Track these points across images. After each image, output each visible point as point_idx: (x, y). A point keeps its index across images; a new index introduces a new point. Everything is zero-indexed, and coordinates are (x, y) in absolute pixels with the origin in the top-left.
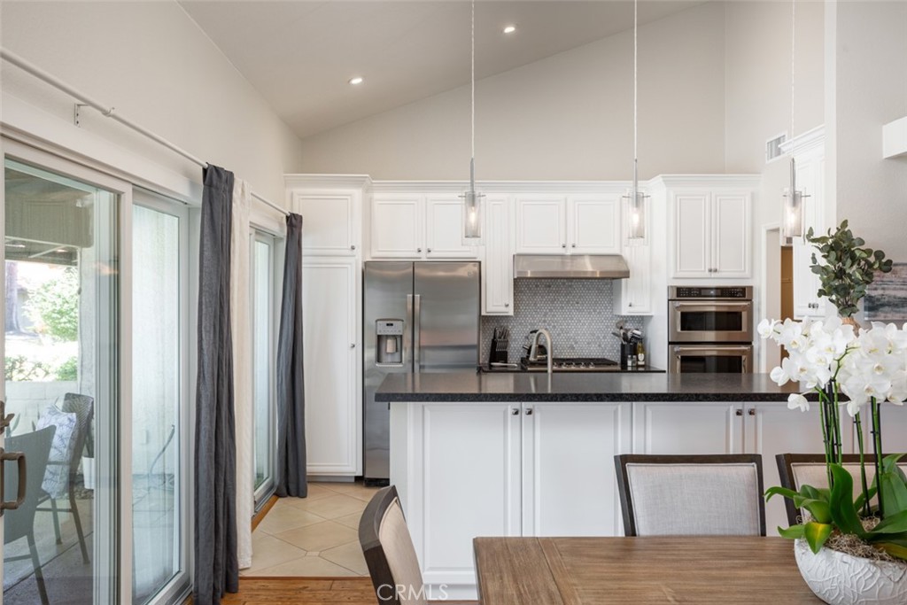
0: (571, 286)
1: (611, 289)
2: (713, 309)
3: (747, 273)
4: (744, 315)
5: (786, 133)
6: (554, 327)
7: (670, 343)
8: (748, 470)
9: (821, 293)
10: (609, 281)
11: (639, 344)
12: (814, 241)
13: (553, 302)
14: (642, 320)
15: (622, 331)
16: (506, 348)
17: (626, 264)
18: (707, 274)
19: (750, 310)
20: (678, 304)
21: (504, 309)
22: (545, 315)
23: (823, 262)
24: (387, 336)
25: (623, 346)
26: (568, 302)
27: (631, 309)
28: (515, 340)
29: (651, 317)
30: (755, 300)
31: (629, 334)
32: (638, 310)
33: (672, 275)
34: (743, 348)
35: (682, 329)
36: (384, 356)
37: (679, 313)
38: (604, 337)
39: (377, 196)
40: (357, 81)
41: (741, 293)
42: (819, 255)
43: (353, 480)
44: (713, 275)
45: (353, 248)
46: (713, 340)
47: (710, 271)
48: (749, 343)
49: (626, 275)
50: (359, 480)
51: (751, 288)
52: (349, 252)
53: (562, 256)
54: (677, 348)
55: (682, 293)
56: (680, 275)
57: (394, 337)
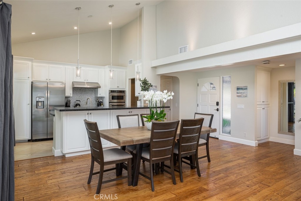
0: (86, 90)
1: (95, 91)
2: (116, 95)
3: (124, 88)
4: (124, 97)
5: (133, 59)
6: (81, 99)
7: (109, 102)
8: (137, 117)
9: (141, 90)
10: (95, 89)
11: (101, 103)
12: (141, 81)
13: (81, 94)
14: (102, 98)
15: (98, 100)
16: (70, 104)
17: (99, 85)
18: (117, 88)
19: (125, 95)
20: (111, 94)
21: (70, 95)
22: (79, 97)
23: (142, 85)
24: (39, 101)
25: (98, 104)
26: (85, 94)
27: (100, 95)
28: (72, 103)
29: (104, 97)
30: (126, 93)
31: (100, 101)
32: (102, 95)
33: (110, 88)
34: (124, 103)
35: (112, 99)
36: (38, 107)
37: (111, 96)
38: (93, 102)
39: (34, 64)
40: (33, 33)
41: (123, 92)
42: (141, 83)
43: (27, 141)
44: (118, 88)
45: (29, 78)
46: (116, 102)
47: (118, 87)
48: (125, 102)
49: (100, 87)
50: (29, 141)
51: (125, 91)
52: (28, 79)
53: (84, 82)
54: (111, 104)
55: (112, 91)
56: (111, 88)
57: (41, 102)
